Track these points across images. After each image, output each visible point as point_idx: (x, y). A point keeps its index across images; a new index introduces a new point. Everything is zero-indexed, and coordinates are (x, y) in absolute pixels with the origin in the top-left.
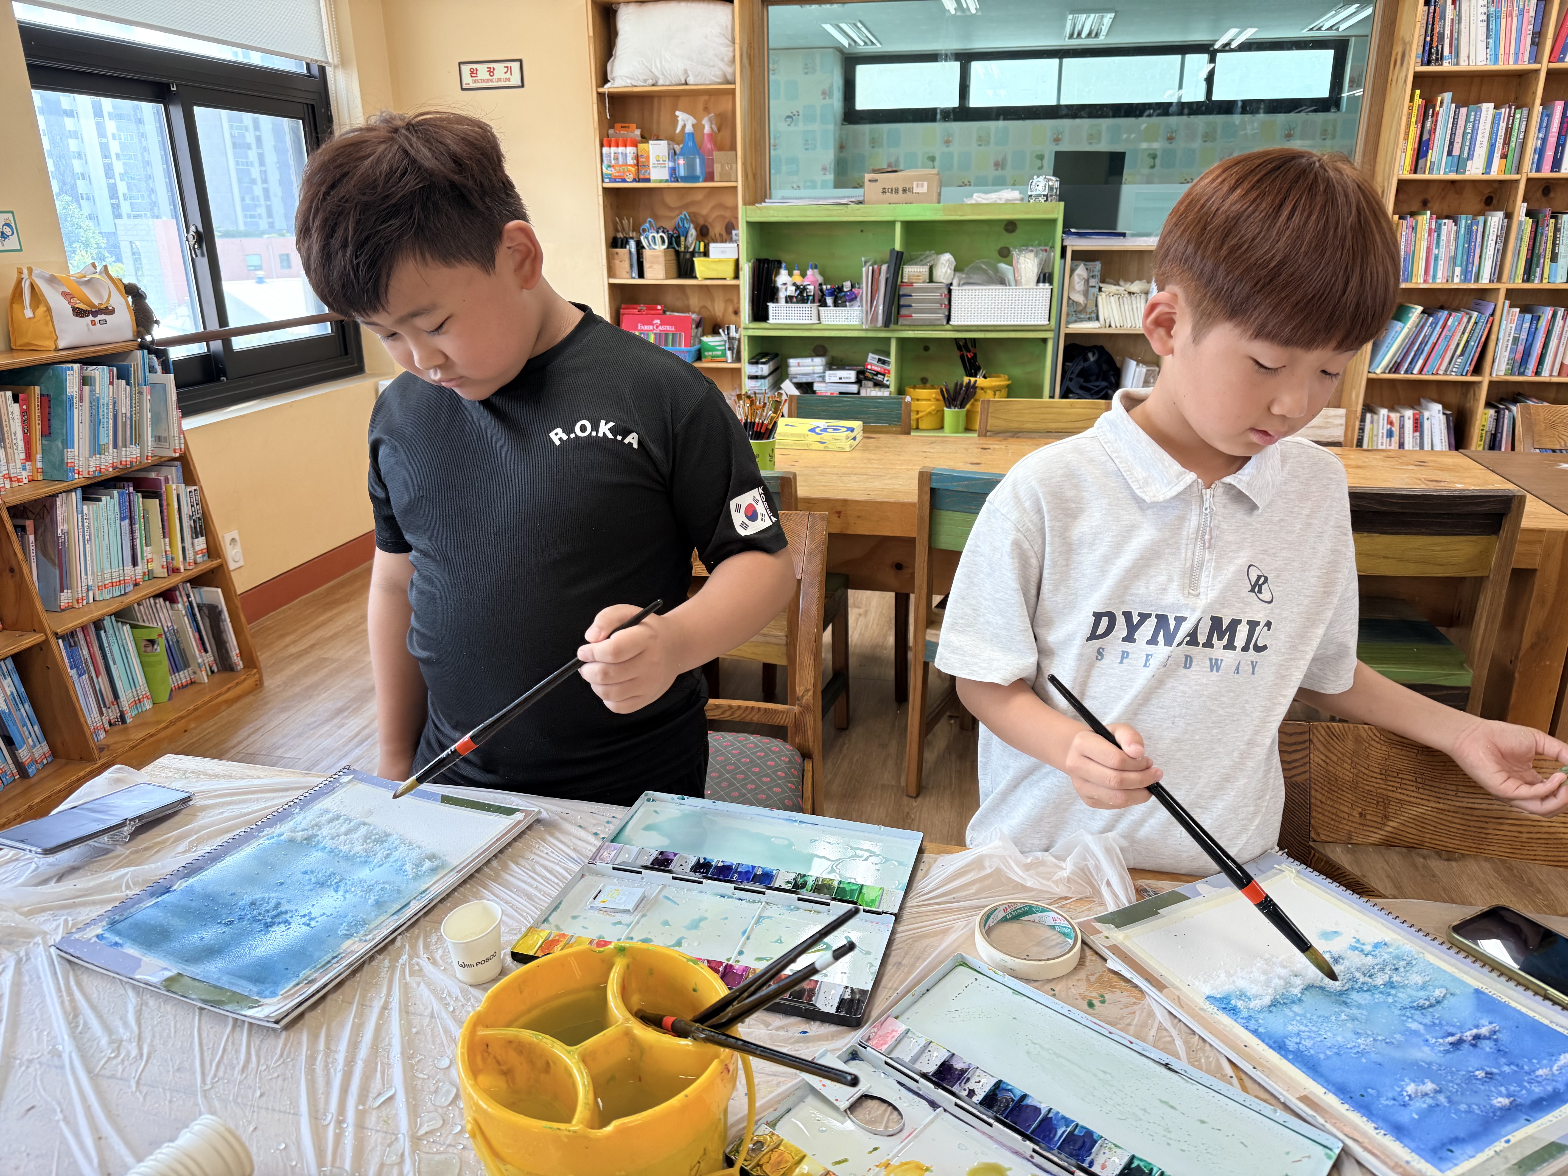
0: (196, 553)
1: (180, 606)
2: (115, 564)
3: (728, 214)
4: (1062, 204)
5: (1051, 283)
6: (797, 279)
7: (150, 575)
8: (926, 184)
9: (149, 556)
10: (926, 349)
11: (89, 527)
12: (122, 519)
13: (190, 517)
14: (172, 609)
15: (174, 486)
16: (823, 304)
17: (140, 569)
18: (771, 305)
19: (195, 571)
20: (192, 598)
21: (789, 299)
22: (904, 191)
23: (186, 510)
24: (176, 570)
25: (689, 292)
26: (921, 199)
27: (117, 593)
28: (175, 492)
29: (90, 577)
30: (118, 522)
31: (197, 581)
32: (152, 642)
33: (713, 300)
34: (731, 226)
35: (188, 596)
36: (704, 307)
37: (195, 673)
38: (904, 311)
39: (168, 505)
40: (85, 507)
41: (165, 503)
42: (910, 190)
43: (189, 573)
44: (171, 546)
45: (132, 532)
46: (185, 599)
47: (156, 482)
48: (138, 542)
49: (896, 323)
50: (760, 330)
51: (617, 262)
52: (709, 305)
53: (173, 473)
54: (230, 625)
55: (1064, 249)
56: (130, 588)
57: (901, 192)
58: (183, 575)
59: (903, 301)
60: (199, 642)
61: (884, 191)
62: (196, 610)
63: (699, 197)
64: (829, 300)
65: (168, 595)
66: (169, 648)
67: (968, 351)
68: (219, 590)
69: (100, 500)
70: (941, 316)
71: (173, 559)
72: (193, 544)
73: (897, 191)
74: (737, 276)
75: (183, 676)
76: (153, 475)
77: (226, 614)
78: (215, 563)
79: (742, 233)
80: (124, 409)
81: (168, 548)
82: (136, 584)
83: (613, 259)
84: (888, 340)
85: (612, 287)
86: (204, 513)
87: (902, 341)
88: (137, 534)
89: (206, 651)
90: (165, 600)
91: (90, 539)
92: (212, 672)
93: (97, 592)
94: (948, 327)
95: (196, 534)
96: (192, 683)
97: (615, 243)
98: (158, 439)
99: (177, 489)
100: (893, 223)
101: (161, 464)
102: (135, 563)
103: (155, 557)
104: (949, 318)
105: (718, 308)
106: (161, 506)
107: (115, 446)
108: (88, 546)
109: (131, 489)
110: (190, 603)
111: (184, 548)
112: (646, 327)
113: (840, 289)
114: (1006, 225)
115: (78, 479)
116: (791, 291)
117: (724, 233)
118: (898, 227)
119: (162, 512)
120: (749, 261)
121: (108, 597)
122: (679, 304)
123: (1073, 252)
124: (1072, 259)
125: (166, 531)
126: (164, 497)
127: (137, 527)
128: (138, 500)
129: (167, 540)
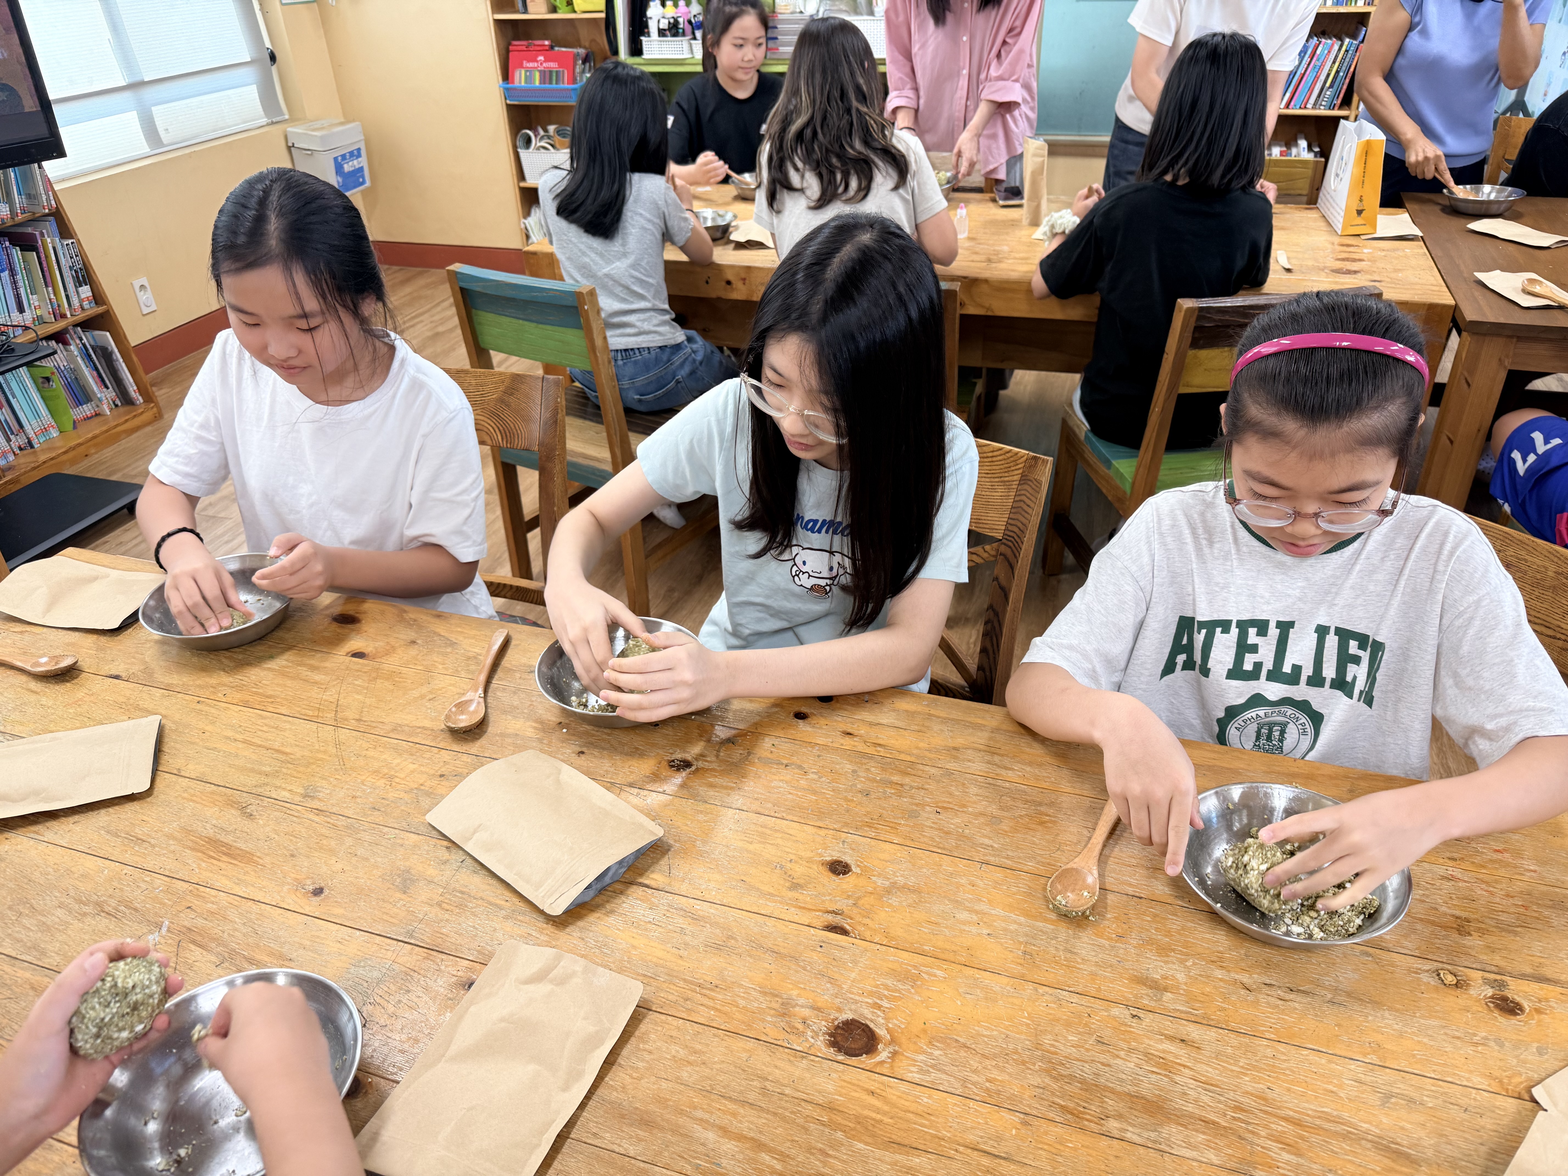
0: (81, 300)
1: (72, 347)
7: (38, 320)
9: (37, 304)
13: (71, 268)
14: (66, 350)
15: (49, 240)
17: (28, 315)
19: (81, 316)
20: (85, 340)
23: (65, 262)
24: (64, 316)
28: (50, 246)
31: (87, 325)
32: (48, 379)
35: (81, 339)
37: (97, 406)
39: (46, 257)
41: (43, 256)
43: (75, 318)
44: (55, 295)
46: (78, 341)
47: (32, 236)
53: (48, 227)
54: (124, 367)
56: (19, 332)
58: (70, 320)
60: (97, 379)
62: (91, 351)
65: (59, 337)
66: (69, 386)
71: (58, 305)
72: (77, 292)
75: (87, 409)
76: (29, 230)
78: (101, 309)
81: (52, 296)
86: (85, 264)
88: (20, 284)
89: (106, 387)
90: (57, 342)
92: (116, 406)
95: (79, 283)
96: (97, 415)
98: (29, 196)
99: (53, 243)
101: (35, 219)
102: (21, 310)
103: (41, 304)
106: (39, 258)
109: (7, 243)
110: (84, 345)
111: (67, 297)
119: (41, 263)
125: (48, 280)
126: (41, 250)
127: (19, 278)
128: (17, 252)
129: (50, 289)
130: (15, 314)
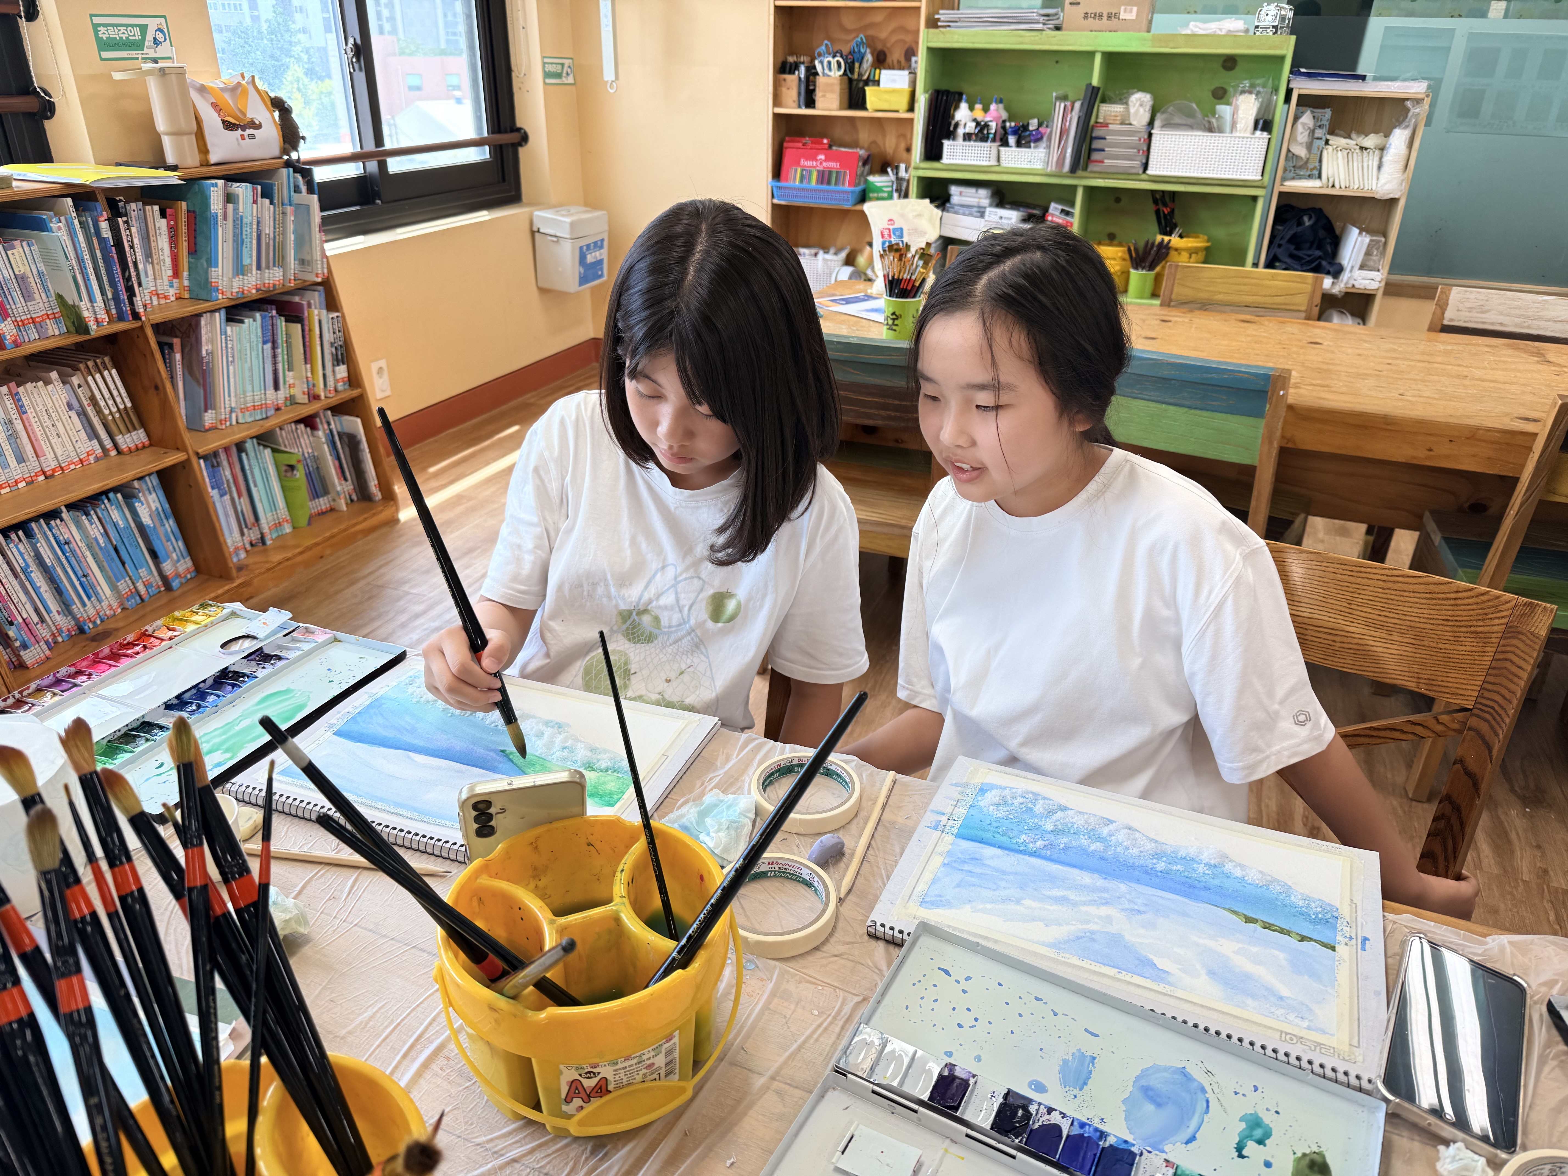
0: (337, 381)
1: (320, 433)
2: (256, 388)
3: (908, 38)
4: (1294, 38)
5: (1270, 132)
6: (979, 114)
7: (291, 400)
8: (1135, 9)
9: (291, 382)
10: (1118, 200)
11: (232, 348)
12: (264, 343)
13: (332, 344)
14: (313, 435)
15: (316, 312)
16: (1005, 143)
17: (282, 394)
18: (946, 143)
19: (335, 400)
20: (333, 426)
21: (968, 137)
22: (1109, 17)
23: (328, 337)
24: (317, 397)
25: (859, 125)
26: (1127, 26)
27: (258, 417)
28: (316, 318)
29: (233, 399)
30: (260, 345)
31: (338, 409)
32: (292, 467)
33: (884, 135)
34: (910, 53)
35: (329, 424)
36: (874, 142)
37: (334, 500)
38: (1095, 156)
39: (310, 330)
40: (229, 329)
41: (307, 328)
42: (1116, 16)
43: (330, 401)
44: (312, 373)
45: (274, 356)
46: (326, 426)
47: (299, 306)
48: (280, 366)
49: (1085, 169)
50: (932, 171)
51: (784, 89)
52: (879, 140)
53: (316, 298)
54: (369, 456)
55: (1289, 92)
56: (271, 412)
57: (1105, 18)
58: (324, 402)
59: (1096, 144)
60: (339, 471)
61: (1086, 16)
62: (337, 438)
63: (878, 18)
64: (1012, 140)
65: (309, 422)
66: (309, 476)
67: (1165, 205)
68: (359, 420)
69: (242, 322)
70: (1137, 164)
71: (314, 385)
72: (334, 371)
73: (1101, 16)
74: (911, 109)
75: (323, 503)
76: (297, 299)
77: (364, 445)
78: (355, 393)
79: (921, 61)
80: (268, 230)
81: (309, 375)
82: (278, 409)
83: (780, 86)
84: (1074, 188)
85: (777, 117)
86: (345, 341)
87: (1090, 191)
88: (280, 358)
89: (346, 479)
90: (306, 426)
91: (233, 361)
92: (352, 500)
93: (240, 415)
94: (1144, 176)
95: (337, 361)
96: (332, 510)
97: (783, 68)
98: (302, 262)
99: (319, 315)
100: (1091, 54)
101: (305, 288)
102: (276, 387)
103: (297, 382)
104: (1146, 167)
105: (890, 144)
106: (303, 330)
107: (259, 267)
108: (231, 368)
109: (274, 312)
110: (331, 431)
111: (324, 376)
112: (809, 163)
113: (1025, 127)
114: (1225, 61)
115: (221, 299)
116: (971, 127)
117: (903, 60)
118: (1098, 59)
119: (304, 337)
120: (926, 91)
121: (249, 420)
122: (847, 138)
123: (1300, 96)
124: (1298, 105)
125: (308, 358)
126: (306, 323)
127: (279, 351)
128: (281, 323)
129: (308, 366)
130: (271, 391)
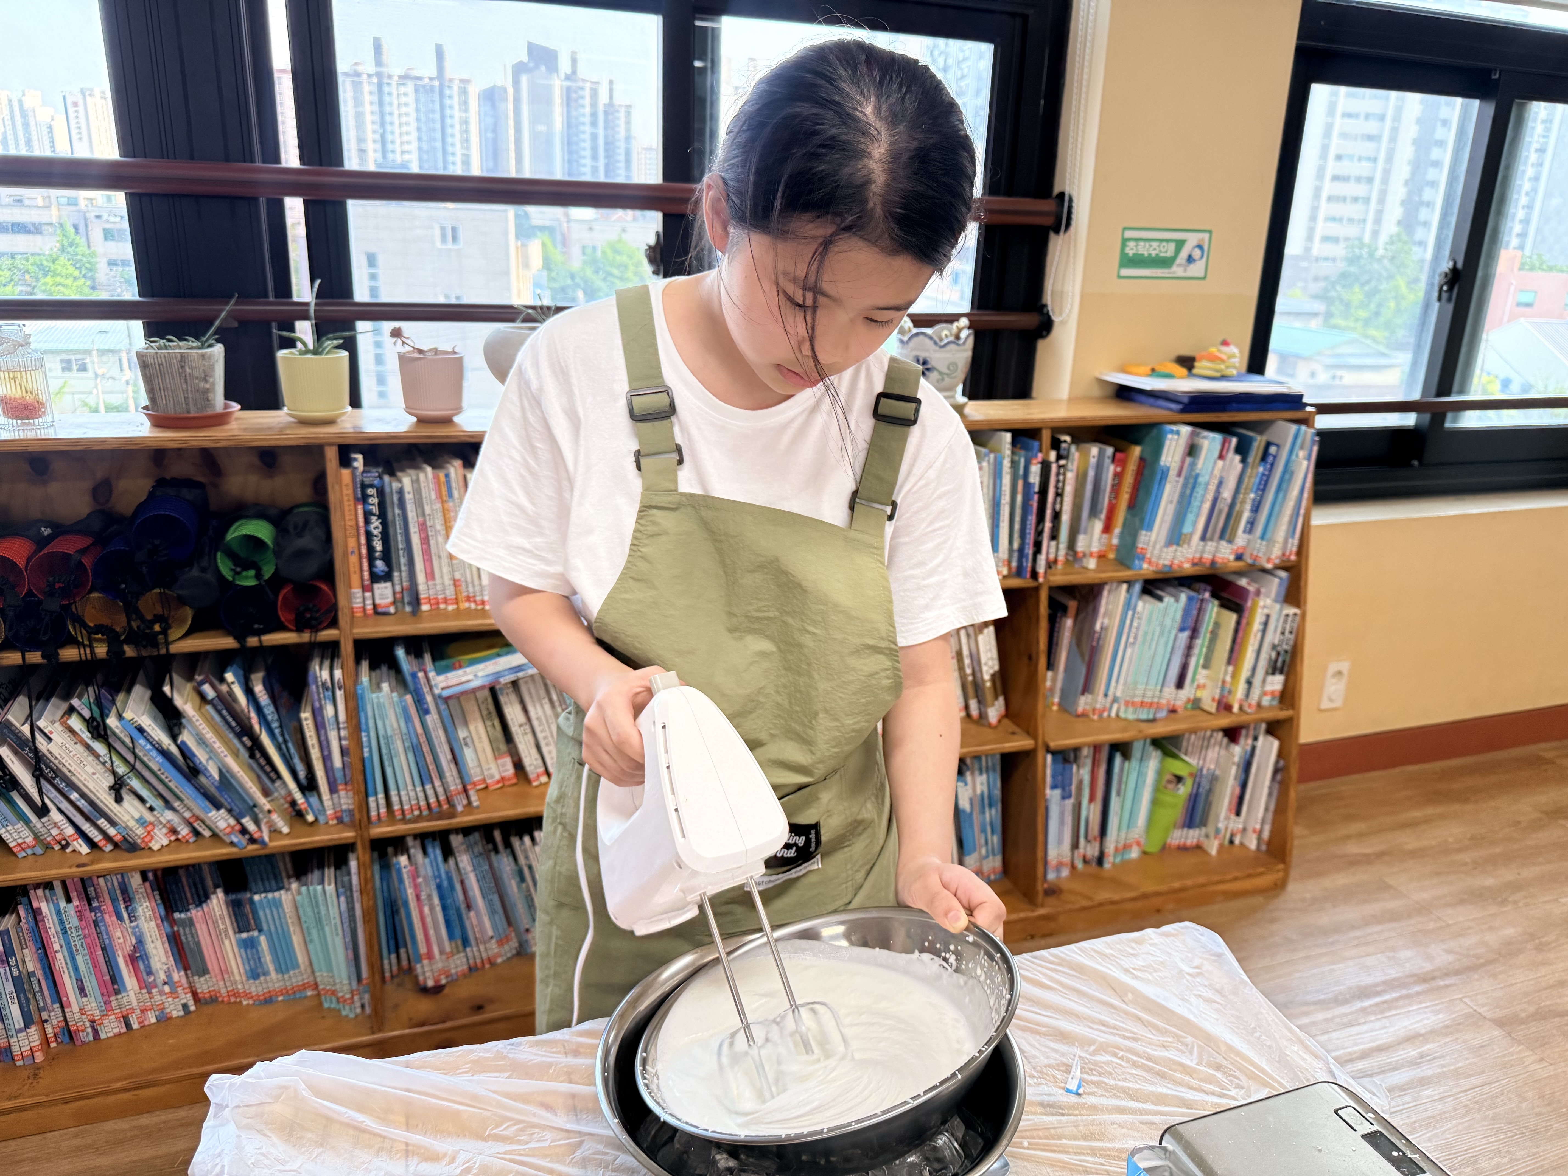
0: (1265, 694)
2: (1153, 681)
7: (1195, 705)
9: (1202, 682)
11: (1138, 628)
12: (1180, 629)
13: (1275, 647)
14: (1227, 749)
15: (1266, 603)
17: (1185, 694)
19: (1255, 715)
20: (1259, 743)
23: (1272, 637)
24: (1229, 709)
27: (1144, 716)
28: (1263, 612)
29: (1119, 688)
30: (1175, 631)
32: (1178, 779)
35: (1255, 739)
37: (1207, 836)
39: (1249, 625)
40: (1140, 603)
41: (1244, 621)
43: (1245, 715)
44: (1233, 677)
45: (1190, 648)
46: (1250, 741)
47: (1245, 591)
48: (1193, 660)
53: (1274, 585)
56: (1162, 714)
60: (1235, 800)
62: (1256, 759)
65: (1231, 733)
66: (1194, 796)
68: (1275, 743)
69: (1160, 598)
71: (1230, 692)
72: (1264, 681)
75: (1191, 835)
76: (1245, 582)
78: (1285, 713)
81: (1229, 678)
82: (1173, 711)
86: (1295, 647)
88: (1196, 651)
89: (1238, 814)
90: (1226, 737)
91: (1134, 644)
93: (1123, 708)
95: (1274, 669)
99: (1269, 607)
101: (1261, 570)
102: (1180, 685)
103: (1209, 684)
106: (1238, 623)
107: (1203, 538)
108: (1129, 650)
109: (1207, 595)
110: (1253, 748)
111: (1250, 683)
115: (1143, 569)
119: (1237, 630)
121: (1133, 717)
125: (1234, 656)
126: (1246, 614)
127: (1198, 642)
128: (1213, 609)
129: (1231, 668)
130: (1170, 689)
